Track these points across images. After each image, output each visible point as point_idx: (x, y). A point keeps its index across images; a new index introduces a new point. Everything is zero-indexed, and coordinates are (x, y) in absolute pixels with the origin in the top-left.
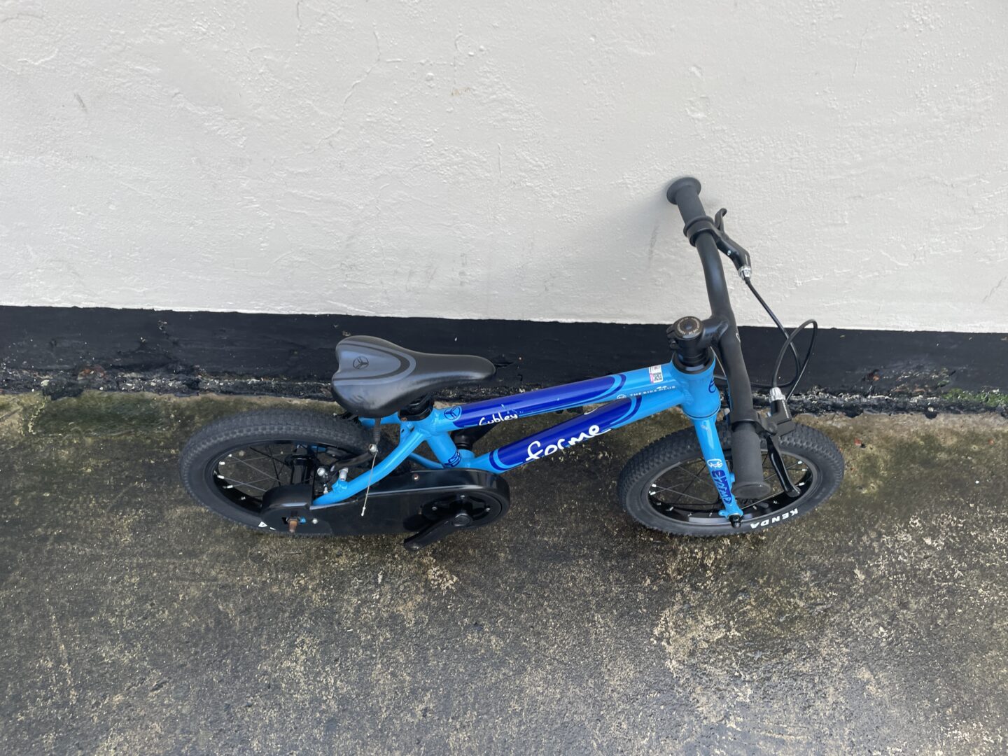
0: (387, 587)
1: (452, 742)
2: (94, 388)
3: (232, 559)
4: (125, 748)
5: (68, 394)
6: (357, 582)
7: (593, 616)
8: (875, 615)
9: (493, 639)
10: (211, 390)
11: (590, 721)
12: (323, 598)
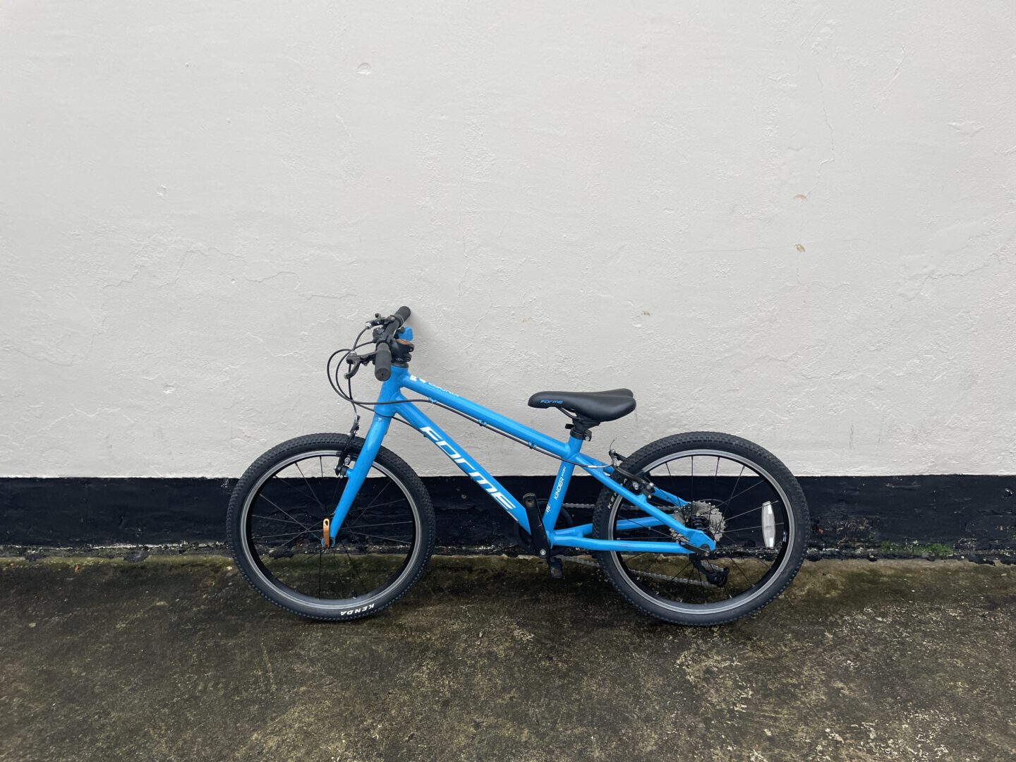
0: (485, 639)
1: (531, 712)
2: (301, 553)
3: (382, 626)
4: (305, 713)
5: (285, 556)
6: (464, 636)
7: (632, 654)
8: (843, 654)
9: (560, 664)
10: (374, 552)
11: (631, 705)
12: (441, 643)
